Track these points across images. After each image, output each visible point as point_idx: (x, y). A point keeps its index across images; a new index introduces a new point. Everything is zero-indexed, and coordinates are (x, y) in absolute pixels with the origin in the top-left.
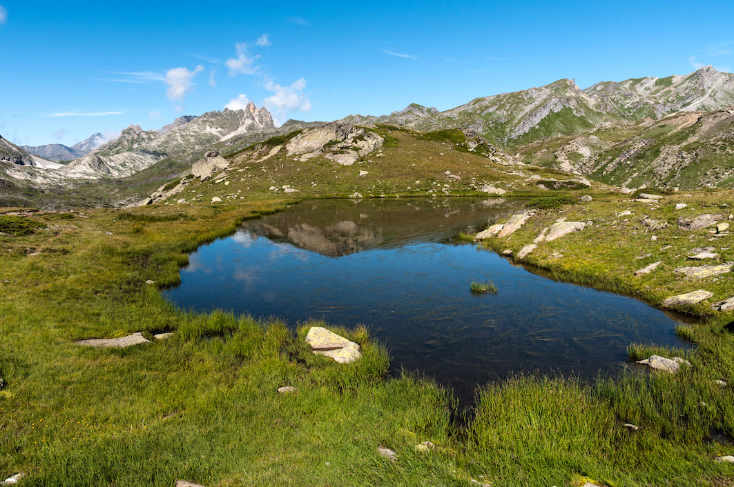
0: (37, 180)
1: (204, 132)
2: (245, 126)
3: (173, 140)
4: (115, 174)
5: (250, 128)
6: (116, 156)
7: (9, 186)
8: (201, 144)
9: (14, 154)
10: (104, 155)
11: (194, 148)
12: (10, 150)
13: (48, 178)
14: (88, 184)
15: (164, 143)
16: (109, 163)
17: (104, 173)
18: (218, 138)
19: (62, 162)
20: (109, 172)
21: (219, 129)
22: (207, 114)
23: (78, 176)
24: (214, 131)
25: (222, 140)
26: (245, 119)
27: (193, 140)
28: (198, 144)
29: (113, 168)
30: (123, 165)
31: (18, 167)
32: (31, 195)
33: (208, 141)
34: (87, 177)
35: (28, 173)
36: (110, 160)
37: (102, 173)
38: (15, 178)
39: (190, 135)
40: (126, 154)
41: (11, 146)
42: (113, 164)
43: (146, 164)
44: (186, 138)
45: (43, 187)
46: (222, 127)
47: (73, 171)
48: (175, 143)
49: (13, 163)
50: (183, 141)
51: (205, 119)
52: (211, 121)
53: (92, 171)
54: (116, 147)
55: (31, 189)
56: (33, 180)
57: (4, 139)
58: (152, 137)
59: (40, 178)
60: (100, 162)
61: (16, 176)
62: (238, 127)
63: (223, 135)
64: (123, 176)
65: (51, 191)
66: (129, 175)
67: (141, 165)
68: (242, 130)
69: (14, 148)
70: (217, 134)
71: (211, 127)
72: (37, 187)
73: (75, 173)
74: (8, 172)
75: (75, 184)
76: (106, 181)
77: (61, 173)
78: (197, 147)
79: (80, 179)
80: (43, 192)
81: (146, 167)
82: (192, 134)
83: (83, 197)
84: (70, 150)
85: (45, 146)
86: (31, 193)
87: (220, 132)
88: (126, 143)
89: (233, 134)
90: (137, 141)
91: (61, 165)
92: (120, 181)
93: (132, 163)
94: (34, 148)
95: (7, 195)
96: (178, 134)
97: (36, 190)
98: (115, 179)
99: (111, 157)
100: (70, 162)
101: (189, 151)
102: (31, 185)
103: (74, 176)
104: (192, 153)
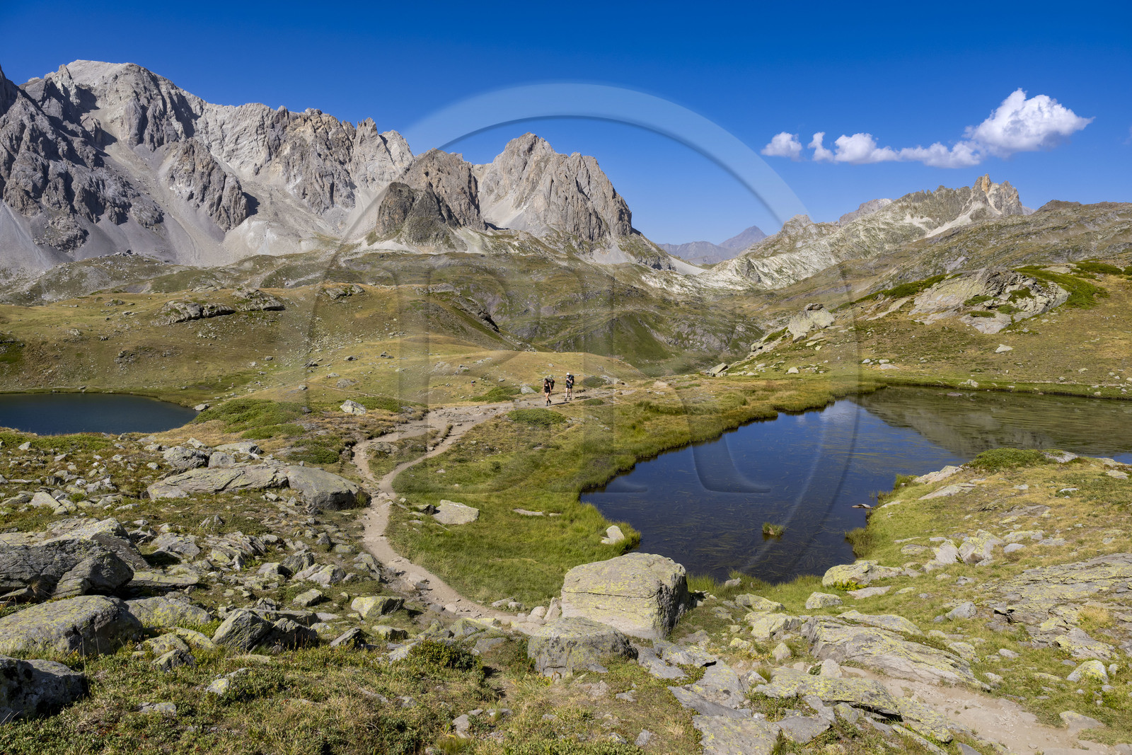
0: (674, 289)
1: (901, 223)
2: (970, 213)
3: (852, 235)
4: (768, 283)
5: (977, 216)
6: (772, 258)
7: (642, 296)
8: (895, 241)
9: (653, 255)
10: (756, 257)
11: (882, 248)
12: (649, 250)
13: (686, 287)
14: (732, 295)
15: (839, 241)
16: (761, 269)
17: (753, 282)
18: (922, 233)
19: (704, 266)
20: (760, 280)
21: (926, 219)
22: (909, 196)
23: (721, 284)
24: (917, 222)
25: (928, 236)
26: (971, 201)
27: (882, 235)
28: (889, 242)
29: (765, 275)
30: (780, 271)
31: (654, 272)
32: (663, 309)
33: (906, 237)
34: (731, 287)
35: (665, 280)
36: (764, 265)
37: (750, 282)
38: (650, 286)
39: (879, 229)
40: (784, 256)
41: (650, 246)
42: (766, 270)
43: (810, 270)
44: (873, 232)
45: (679, 299)
46: (929, 216)
47: (716, 278)
48: (855, 240)
49: (650, 267)
50: (867, 237)
51: (905, 204)
52: (915, 208)
53: (738, 278)
54: (774, 246)
55: (664, 300)
56: (669, 289)
57: (644, 238)
58: (824, 232)
59: (677, 286)
60: (751, 266)
61: (651, 284)
62: (957, 215)
63: (931, 227)
64: (777, 287)
65: (687, 303)
66: (785, 285)
67: (803, 271)
68: (963, 220)
69: (653, 249)
70: (921, 226)
71: (912, 216)
72: (672, 298)
73: (717, 281)
74: (643, 278)
75: (716, 296)
76: (754, 293)
77: (701, 281)
78: (887, 247)
79: (722, 289)
80: (677, 304)
81: (810, 275)
82: (882, 227)
83: (723, 313)
84: (719, 248)
85: (688, 244)
86: (664, 306)
87: (927, 224)
88: (787, 240)
89: (947, 226)
90: (802, 237)
91: (702, 271)
92: (772, 294)
93: (791, 269)
94: (676, 246)
95: (638, 307)
96: (860, 228)
97: (670, 302)
98: (766, 290)
99: (765, 260)
100: (714, 265)
101: (875, 252)
102: (665, 295)
103: (716, 285)
104: (878, 256)
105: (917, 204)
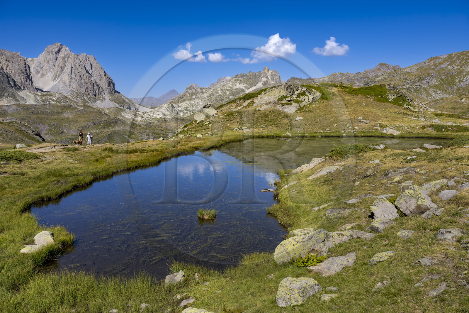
0: (138, 119)
1: (235, 87)
2: (262, 82)
3: (216, 92)
4: (181, 115)
5: (265, 83)
6: (182, 103)
7: (123, 122)
8: (234, 95)
9: (127, 103)
10: (175, 103)
11: (228, 98)
12: (124, 101)
13: (144, 117)
14: (165, 121)
15: (210, 95)
16: (178, 108)
17: (174, 114)
18: (244, 91)
19: (151, 108)
20: (178, 113)
21: (245, 85)
22: (238, 75)
23: (160, 116)
24: (242, 86)
25: (247, 92)
26: (262, 78)
27: (228, 92)
28: (231, 95)
29: (180, 111)
30: (186, 109)
31: (128, 111)
32: (134, 128)
33: (238, 93)
34: (165, 117)
35: (133, 114)
36: (179, 106)
38: (126, 118)
39: (227, 89)
40: (188, 102)
41: (125, 99)
42: (180, 109)
44: (224, 91)
45: (141, 123)
46: (246, 84)
48: (217, 94)
49: (126, 109)
50: (222, 93)
51: (236, 79)
52: (240, 80)
53: (168, 113)
54: (183, 98)
55: (134, 124)
56: (136, 119)
57: (122, 95)
58: (204, 91)
59: (139, 117)
60: (173, 107)
61: (127, 117)
62: (257, 83)
63: (248, 89)
64: (186, 116)
65: (145, 125)
66: (189, 115)
68: (260, 85)
69: (127, 100)
70: (243, 88)
71: (240, 84)
72: (138, 123)
73: (158, 114)
74: (123, 114)
75: (158, 121)
76: (176, 119)
77: (151, 114)
78: (231, 97)
79: (161, 118)
80: (140, 126)
82: (228, 88)
83: (162, 129)
84: (158, 99)
85: (143, 98)
87: (246, 87)
88: (188, 95)
89: (254, 88)
90: (195, 94)
91: (151, 110)
92: (184, 119)
93: (191, 108)
94: (138, 99)
95: (121, 128)
96: (219, 89)
97: (136, 125)
98: (181, 118)
99: (179, 104)
100: (156, 107)
102: (134, 122)
103: (158, 116)
105: (241, 79)
